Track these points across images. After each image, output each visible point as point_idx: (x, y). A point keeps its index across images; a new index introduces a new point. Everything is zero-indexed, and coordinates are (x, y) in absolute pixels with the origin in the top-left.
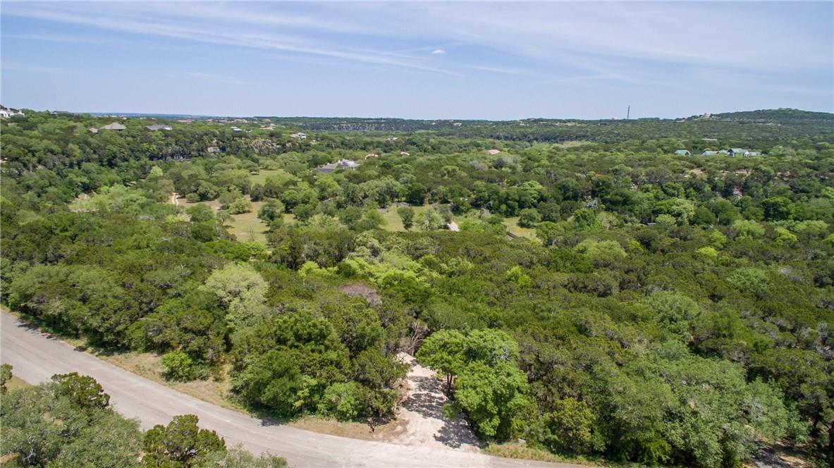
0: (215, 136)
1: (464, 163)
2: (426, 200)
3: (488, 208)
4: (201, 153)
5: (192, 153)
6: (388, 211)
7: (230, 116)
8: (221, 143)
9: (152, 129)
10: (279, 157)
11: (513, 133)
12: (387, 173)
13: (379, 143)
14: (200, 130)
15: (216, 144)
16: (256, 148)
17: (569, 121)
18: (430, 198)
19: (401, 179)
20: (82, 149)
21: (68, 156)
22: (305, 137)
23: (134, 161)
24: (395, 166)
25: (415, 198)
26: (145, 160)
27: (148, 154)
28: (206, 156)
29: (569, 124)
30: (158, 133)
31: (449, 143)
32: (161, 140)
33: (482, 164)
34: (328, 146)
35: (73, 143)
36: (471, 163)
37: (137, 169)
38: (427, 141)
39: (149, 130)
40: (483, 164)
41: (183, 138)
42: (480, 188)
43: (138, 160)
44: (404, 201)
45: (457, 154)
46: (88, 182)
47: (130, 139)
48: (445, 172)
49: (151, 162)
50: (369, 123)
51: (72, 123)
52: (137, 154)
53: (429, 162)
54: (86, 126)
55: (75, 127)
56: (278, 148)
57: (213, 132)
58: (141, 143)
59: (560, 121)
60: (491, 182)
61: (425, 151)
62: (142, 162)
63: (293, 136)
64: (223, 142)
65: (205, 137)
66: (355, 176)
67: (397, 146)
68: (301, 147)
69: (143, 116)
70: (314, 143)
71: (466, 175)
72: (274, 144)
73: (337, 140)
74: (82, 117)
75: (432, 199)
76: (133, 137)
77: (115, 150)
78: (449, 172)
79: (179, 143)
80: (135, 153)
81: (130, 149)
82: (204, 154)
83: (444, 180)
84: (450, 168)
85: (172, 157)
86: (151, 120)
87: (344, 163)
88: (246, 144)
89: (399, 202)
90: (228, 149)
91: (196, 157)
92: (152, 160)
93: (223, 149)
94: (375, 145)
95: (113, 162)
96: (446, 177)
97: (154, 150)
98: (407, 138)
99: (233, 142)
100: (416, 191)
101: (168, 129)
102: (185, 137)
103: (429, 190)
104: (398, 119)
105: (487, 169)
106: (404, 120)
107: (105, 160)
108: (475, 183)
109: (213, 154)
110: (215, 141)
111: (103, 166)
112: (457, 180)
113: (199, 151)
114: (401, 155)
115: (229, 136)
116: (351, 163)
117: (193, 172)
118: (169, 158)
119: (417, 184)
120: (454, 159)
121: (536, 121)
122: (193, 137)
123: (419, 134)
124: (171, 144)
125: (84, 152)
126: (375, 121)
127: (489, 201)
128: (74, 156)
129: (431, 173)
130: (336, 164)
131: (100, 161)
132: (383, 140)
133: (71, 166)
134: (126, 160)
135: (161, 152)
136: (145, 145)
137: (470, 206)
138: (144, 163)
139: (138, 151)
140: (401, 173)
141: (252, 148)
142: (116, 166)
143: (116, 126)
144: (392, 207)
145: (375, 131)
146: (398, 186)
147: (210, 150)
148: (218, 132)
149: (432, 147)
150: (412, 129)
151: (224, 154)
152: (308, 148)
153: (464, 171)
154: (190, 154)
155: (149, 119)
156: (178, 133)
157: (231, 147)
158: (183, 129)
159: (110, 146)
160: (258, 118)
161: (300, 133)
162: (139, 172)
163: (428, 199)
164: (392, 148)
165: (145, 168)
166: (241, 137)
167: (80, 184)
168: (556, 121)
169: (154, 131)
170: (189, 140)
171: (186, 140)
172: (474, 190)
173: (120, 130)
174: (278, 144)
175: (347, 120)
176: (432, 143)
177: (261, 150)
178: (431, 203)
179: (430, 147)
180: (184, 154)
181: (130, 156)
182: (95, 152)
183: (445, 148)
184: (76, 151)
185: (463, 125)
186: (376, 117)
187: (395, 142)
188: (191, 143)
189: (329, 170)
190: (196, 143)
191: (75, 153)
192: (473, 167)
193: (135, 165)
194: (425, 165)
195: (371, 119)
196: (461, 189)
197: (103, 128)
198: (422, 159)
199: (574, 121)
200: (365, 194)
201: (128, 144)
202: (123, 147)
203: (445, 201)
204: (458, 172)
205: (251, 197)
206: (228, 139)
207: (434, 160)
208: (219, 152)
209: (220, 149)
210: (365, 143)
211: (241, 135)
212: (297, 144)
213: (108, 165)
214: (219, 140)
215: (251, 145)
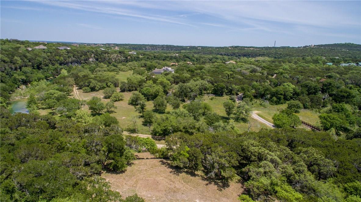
0: (93, 53)
4: (86, 62)
5: (82, 61)
7: (95, 43)
8: (96, 56)
9: (60, 49)
11: (228, 53)
14: (85, 50)
15: (93, 57)
16: (113, 59)
17: (251, 47)
20: (22, 60)
21: (14, 64)
22: (136, 53)
23: (51, 66)
24: (196, 71)
26: (57, 65)
27: (59, 62)
28: (89, 63)
29: (251, 49)
30: (64, 51)
32: (66, 55)
34: (148, 58)
35: (17, 56)
37: (54, 70)
39: (59, 49)
41: (77, 54)
43: (54, 65)
47: (49, 54)
49: (60, 67)
51: (19, 45)
52: (53, 62)
54: (26, 47)
55: (20, 47)
56: (124, 59)
57: (92, 51)
58: (55, 56)
59: (247, 47)
63: (130, 53)
64: (97, 56)
65: (88, 54)
68: (135, 58)
69: (55, 42)
70: (141, 57)
72: (122, 57)
73: (151, 55)
74: (24, 42)
76: (51, 53)
77: (41, 60)
79: (74, 56)
81: (49, 59)
82: (88, 62)
85: (71, 63)
86: (59, 44)
88: (108, 57)
89: (208, 93)
90: (100, 60)
91: (83, 63)
92: (61, 65)
93: (97, 59)
95: (40, 66)
97: (62, 60)
99: (102, 56)
100: (220, 88)
101: (69, 49)
102: (78, 53)
107: (36, 65)
109: (92, 62)
110: (93, 55)
111: (34, 69)
113: (85, 60)
114: (188, 64)
115: (100, 53)
116: (170, 69)
117: (84, 74)
118: (70, 64)
119: (221, 84)
121: (236, 47)
122: (82, 53)
124: (71, 57)
125: (24, 61)
128: (18, 64)
130: (162, 69)
131: (33, 66)
132: (172, 55)
133: (16, 69)
134: (47, 65)
135: (66, 61)
136: (57, 58)
138: (56, 67)
139: (54, 60)
141: (111, 59)
142: (42, 69)
143: (42, 47)
145: (162, 51)
147: (91, 60)
148: (94, 51)
150: (178, 50)
151: (97, 62)
152: (138, 59)
154: (80, 62)
155: (58, 43)
156: (74, 51)
157: (101, 58)
158: (76, 49)
159: (38, 58)
160: (108, 44)
161: (133, 52)
162: (54, 72)
164: (178, 59)
165: (57, 70)
168: (245, 47)
169: (62, 50)
170: (80, 55)
171: (78, 55)
173: (44, 49)
174: (124, 57)
177: (116, 60)
180: (77, 62)
181: (49, 63)
182: (30, 61)
184: (19, 61)
185: (202, 48)
186: (162, 44)
188: (81, 56)
190: (83, 56)
191: (18, 62)
192: (240, 72)
193: (52, 68)
197: (34, 48)
199: (253, 47)
201: (48, 57)
202: (45, 58)
206: (100, 55)
208: (95, 61)
209: (96, 59)
210: (166, 57)
211: (106, 52)
212: (133, 57)
213: (37, 68)
214: (95, 55)
215: (111, 57)
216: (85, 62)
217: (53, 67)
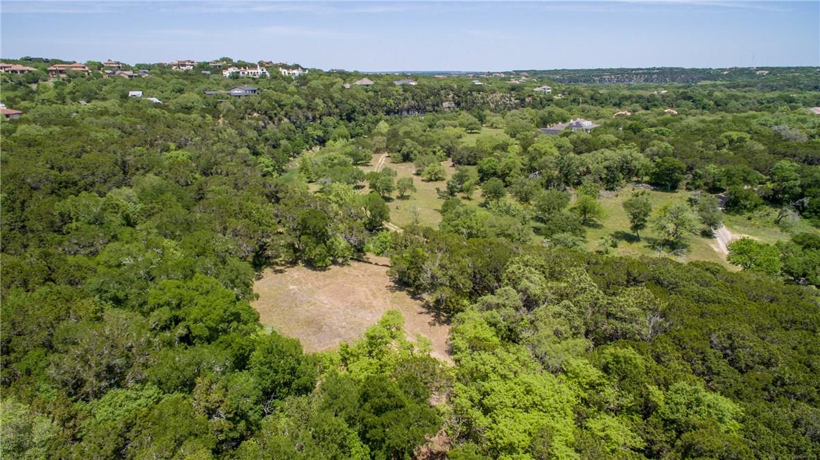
0: (452, 90)
1: (762, 129)
2: (683, 184)
3: (797, 208)
4: (436, 108)
5: (427, 108)
6: (617, 196)
8: (456, 98)
9: (397, 84)
10: (509, 113)
12: (630, 139)
13: (640, 97)
15: (452, 99)
16: (493, 103)
18: (690, 181)
19: (648, 150)
21: (312, 110)
22: (550, 91)
23: (371, 115)
24: (646, 130)
25: (664, 181)
26: (381, 114)
27: (385, 108)
28: (440, 111)
30: (398, 88)
31: (744, 97)
32: (400, 95)
33: (795, 132)
34: (574, 101)
36: (776, 128)
38: (710, 95)
40: (798, 132)
42: (787, 174)
43: (375, 114)
44: (646, 182)
45: (754, 112)
46: (322, 135)
48: (726, 141)
49: (385, 117)
50: (637, 74)
52: (376, 108)
53: (701, 126)
56: (514, 104)
57: (452, 86)
58: (381, 97)
60: (810, 164)
61: (704, 108)
62: (378, 117)
63: (536, 89)
64: (459, 97)
65: (442, 92)
66: (584, 141)
67: (664, 101)
70: (558, 97)
71: (762, 147)
72: (513, 99)
73: (586, 94)
75: (693, 184)
76: (376, 91)
78: (731, 141)
79: (415, 97)
80: (374, 107)
81: (370, 104)
82: (439, 109)
83: (721, 155)
84: (735, 135)
87: (577, 123)
88: (482, 98)
89: (638, 182)
90: (463, 104)
91: (429, 112)
92: (389, 115)
93: (458, 104)
94: (634, 100)
95: (352, 116)
96: (724, 150)
97: (391, 105)
98: (681, 91)
99: (469, 97)
100: (667, 169)
101: (413, 84)
103: (690, 169)
104: (676, 68)
105: (805, 139)
106: (683, 69)
107: (345, 114)
108: (778, 164)
109: (447, 110)
110: (451, 95)
111: (341, 119)
112: (744, 156)
113: (434, 106)
114: (664, 113)
115: (466, 90)
116: (587, 124)
117: (409, 129)
118: (404, 113)
119: (671, 159)
120: (745, 121)
123: (701, 86)
124: (408, 99)
125: (327, 107)
126: (645, 71)
127: (802, 196)
128: (318, 111)
129: (701, 142)
130: (567, 124)
131: (340, 116)
132: (646, 94)
133: (314, 119)
134: (365, 114)
135: (398, 106)
136: (384, 100)
137: (762, 201)
139: (377, 105)
140: (652, 140)
141: (488, 103)
142: (354, 120)
143: (366, 81)
144: (625, 189)
145: (643, 83)
146: (641, 160)
147: (446, 104)
148: (456, 87)
149: (716, 102)
150: (693, 79)
151: (458, 110)
152: (548, 103)
153: (759, 141)
154: (425, 109)
156: (419, 88)
157: (466, 101)
161: (546, 87)
163: (685, 182)
164: (656, 102)
166: (479, 91)
167: (316, 137)
170: (425, 95)
171: (423, 94)
172: (774, 174)
173: (367, 86)
174: (516, 99)
175: (611, 71)
176: (717, 96)
177: (496, 106)
178: (690, 190)
179: (712, 103)
180: (418, 109)
181: (369, 111)
183: (736, 103)
184: (319, 105)
185: (770, 73)
187: (663, 96)
188: (427, 98)
189: (555, 132)
190: (432, 98)
191: (319, 108)
192: (778, 136)
194: (694, 128)
195: (642, 69)
196: (748, 174)
197: (354, 83)
198: (693, 120)
200: (587, 168)
201: (369, 99)
202: (364, 101)
203: (714, 189)
204: (749, 142)
205: (453, 161)
206: (466, 93)
207: (711, 122)
208: (454, 108)
209: (455, 104)
210: (622, 98)
211: (480, 90)
212: (538, 99)
213: (347, 119)
214: (455, 94)
215: (488, 99)
216: (434, 109)
217: (374, 117)
